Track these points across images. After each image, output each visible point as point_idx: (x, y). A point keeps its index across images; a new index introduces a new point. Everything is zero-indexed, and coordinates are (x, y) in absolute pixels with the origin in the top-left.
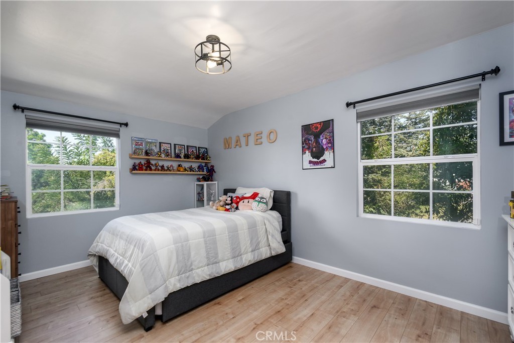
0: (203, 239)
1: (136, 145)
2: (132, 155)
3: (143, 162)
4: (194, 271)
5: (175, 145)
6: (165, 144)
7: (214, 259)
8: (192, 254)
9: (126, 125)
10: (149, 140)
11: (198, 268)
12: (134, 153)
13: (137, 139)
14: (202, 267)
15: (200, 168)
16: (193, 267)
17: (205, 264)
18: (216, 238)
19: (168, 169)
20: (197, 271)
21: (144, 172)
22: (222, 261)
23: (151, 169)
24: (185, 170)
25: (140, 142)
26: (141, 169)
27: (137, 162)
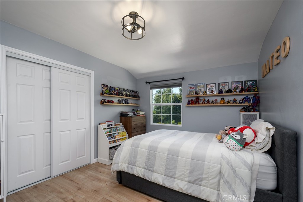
0: (147, 150)
1: (190, 89)
2: (187, 95)
3: (194, 99)
4: (136, 167)
5: (219, 84)
6: (211, 85)
7: (150, 167)
8: (138, 157)
9: (183, 79)
10: (199, 85)
11: (138, 167)
12: (189, 94)
13: (191, 85)
14: (140, 167)
15: (247, 99)
16: (136, 165)
17: (143, 166)
18: (156, 153)
19: (213, 102)
20: (138, 168)
21: (194, 105)
22: (155, 172)
23: (199, 104)
24: (229, 102)
25: (193, 87)
26: (192, 104)
27: (190, 99)
